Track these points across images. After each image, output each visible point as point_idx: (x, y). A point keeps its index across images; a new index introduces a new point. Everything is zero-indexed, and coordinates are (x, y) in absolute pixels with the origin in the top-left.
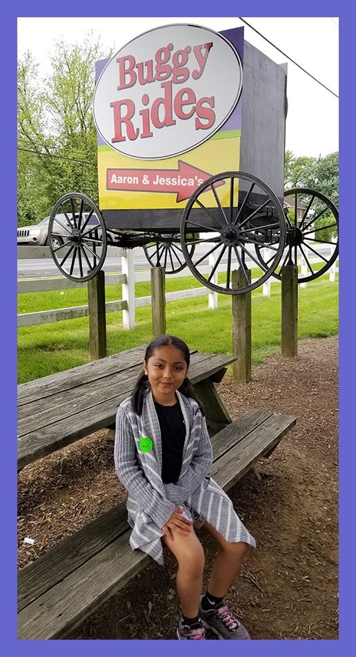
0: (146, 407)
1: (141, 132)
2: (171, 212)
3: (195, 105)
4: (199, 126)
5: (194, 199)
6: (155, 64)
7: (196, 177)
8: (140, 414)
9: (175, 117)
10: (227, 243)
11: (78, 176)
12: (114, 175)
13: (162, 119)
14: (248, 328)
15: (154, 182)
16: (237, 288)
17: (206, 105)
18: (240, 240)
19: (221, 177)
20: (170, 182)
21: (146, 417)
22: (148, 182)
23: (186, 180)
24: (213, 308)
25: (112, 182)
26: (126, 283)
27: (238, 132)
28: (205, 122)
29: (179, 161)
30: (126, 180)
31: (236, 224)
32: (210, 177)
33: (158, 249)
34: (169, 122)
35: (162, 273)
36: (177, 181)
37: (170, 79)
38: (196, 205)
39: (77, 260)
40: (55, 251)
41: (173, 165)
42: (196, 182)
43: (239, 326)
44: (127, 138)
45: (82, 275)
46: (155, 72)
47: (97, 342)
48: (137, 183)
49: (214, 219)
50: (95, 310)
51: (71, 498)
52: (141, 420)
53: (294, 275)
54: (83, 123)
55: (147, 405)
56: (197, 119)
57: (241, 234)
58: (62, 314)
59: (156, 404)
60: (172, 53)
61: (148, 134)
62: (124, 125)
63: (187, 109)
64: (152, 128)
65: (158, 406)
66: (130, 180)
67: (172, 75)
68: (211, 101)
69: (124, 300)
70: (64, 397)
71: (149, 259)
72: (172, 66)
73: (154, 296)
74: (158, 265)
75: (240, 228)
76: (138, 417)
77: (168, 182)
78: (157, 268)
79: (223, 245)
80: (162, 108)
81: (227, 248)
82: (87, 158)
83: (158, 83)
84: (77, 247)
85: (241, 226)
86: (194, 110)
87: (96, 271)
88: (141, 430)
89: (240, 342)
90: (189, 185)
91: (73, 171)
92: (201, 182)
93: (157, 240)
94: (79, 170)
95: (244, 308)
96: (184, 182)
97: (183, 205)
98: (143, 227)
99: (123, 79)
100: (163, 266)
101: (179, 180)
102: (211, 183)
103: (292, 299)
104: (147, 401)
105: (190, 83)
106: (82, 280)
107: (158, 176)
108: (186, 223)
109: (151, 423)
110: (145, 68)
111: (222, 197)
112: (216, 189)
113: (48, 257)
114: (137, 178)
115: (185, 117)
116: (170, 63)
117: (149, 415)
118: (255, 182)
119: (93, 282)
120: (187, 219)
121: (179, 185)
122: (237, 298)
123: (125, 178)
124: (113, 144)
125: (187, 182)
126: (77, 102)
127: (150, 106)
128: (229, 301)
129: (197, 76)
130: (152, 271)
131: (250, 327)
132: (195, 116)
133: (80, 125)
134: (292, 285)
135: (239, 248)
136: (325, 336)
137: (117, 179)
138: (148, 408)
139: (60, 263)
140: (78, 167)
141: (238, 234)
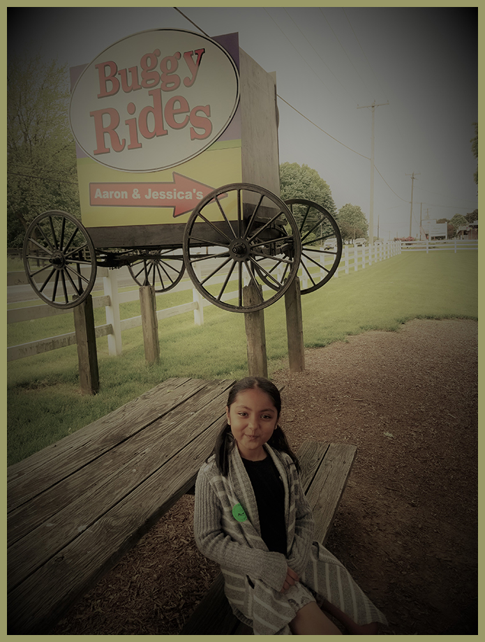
0: (232, 466)
1: (128, 143)
2: (167, 228)
3: (189, 114)
4: (194, 137)
5: (197, 212)
6: (140, 70)
7: (194, 191)
8: (226, 475)
9: (166, 127)
10: (237, 259)
12: (98, 190)
13: (151, 128)
14: (264, 346)
15: (146, 196)
16: (249, 305)
17: (200, 114)
18: (251, 255)
19: (225, 190)
20: (165, 196)
21: (235, 479)
22: (138, 196)
23: (183, 193)
24: (200, 325)
25: (96, 197)
26: (110, 306)
27: (238, 142)
28: (201, 132)
29: (174, 173)
30: (113, 194)
31: (246, 238)
32: (213, 190)
33: (146, 265)
34: (160, 132)
35: (152, 292)
36: (173, 194)
37: (159, 86)
38: (199, 220)
39: (60, 283)
40: (32, 276)
41: (167, 177)
42: (194, 195)
43: (254, 344)
44: (112, 150)
45: (67, 302)
46: (140, 79)
47: (88, 375)
48: (126, 197)
49: (220, 233)
50: (84, 338)
52: (228, 482)
53: (297, 286)
55: (234, 463)
56: (192, 129)
57: (252, 248)
58: (43, 345)
59: (244, 460)
60: (160, 59)
61: (136, 145)
62: (107, 136)
63: (180, 119)
64: (141, 139)
65: (248, 464)
66: (117, 195)
67: (161, 82)
68: (207, 109)
69: (108, 324)
71: (135, 278)
72: (161, 73)
73: (144, 317)
74: (147, 283)
75: (250, 242)
76: (224, 479)
77: (162, 196)
78: (147, 287)
79: (232, 261)
80: (151, 117)
81: (237, 263)
83: (145, 91)
84: (60, 269)
85: (251, 240)
86: (188, 119)
87: (83, 296)
88: (231, 495)
89: (256, 362)
90: (187, 198)
91: (19, 187)
92: (200, 196)
93: (144, 257)
94: (25, 186)
95: (259, 326)
96: (181, 195)
97: (185, 219)
98: (136, 245)
99: (103, 87)
100: (151, 284)
101: (175, 193)
102: (213, 196)
103: (296, 312)
104: (233, 459)
105: (182, 91)
106: (67, 306)
107: (150, 190)
108: (189, 239)
109: (242, 485)
110: (129, 75)
111: (228, 209)
112: (220, 201)
113: (24, 283)
114: (126, 193)
115: (179, 127)
116: (158, 69)
117: (238, 475)
118: (264, 193)
119: (80, 309)
120: (190, 234)
121: (175, 198)
122: (250, 316)
123: (111, 193)
124: (95, 157)
125: (184, 195)
126: (19, 114)
127: (137, 115)
128: (241, 317)
129: (189, 83)
130: (141, 291)
132: (190, 125)
133: (23, 137)
134: (295, 297)
135: (249, 262)
136: (322, 346)
137: (102, 194)
138: (235, 467)
139: (39, 289)
141: (248, 248)
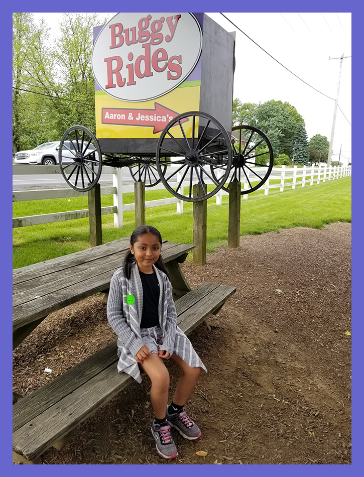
0: (133, 274)
1: (127, 81)
2: (149, 141)
3: (167, 61)
4: (170, 77)
5: (166, 131)
6: (138, 30)
7: (168, 116)
8: (129, 278)
9: (152, 70)
10: (190, 165)
11: (80, 114)
12: (107, 113)
13: (143, 71)
14: (205, 226)
15: (137, 118)
16: (197, 197)
17: (175, 62)
18: (199, 162)
19: (185, 115)
20: (148, 119)
21: (133, 281)
22: (132, 118)
23: (160, 117)
24: (180, 213)
25: (105, 118)
26: (116, 194)
27: (199, 83)
28: (174, 74)
29: (155, 103)
31: (197, 150)
32: (178, 115)
33: (140, 169)
34: (148, 74)
35: (143, 186)
36: (154, 118)
37: (149, 41)
38: (167, 136)
39: (80, 175)
40: (63, 169)
41: (151, 106)
42: (167, 119)
43: (198, 224)
44: (117, 85)
45: (84, 187)
46: (137, 36)
47: (95, 236)
48: (124, 119)
49: (181, 147)
50: (94, 212)
51: (77, 342)
53: (238, 188)
54: (84, 74)
56: (169, 72)
57: (200, 158)
58: (69, 215)
59: (140, 272)
60: (151, 22)
61: (132, 82)
62: (114, 76)
63: (161, 65)
64: (136, 78)
65: (142, 274)
66: (119, 117)
67: (151, 38)
68: (179, 58)
69: (114, 206)
70: (72, 271)
71: (133, 176)
72: (151, 32)
73: (136, 203)
74: (140, 180)
75: (199, 153)
76: (127, 280)
78: (139, 183)
79: (187, 166)
80: (143, 63)
81: (190, 168)
82: (87, 100)
83: (140, 45)
84: (80, 166)
86: (167, 65)
87: (94, 184)
89: (198, 237)
90: (162, 121)
91: (77, 111)
92: (171, 118)
93: (139, 162)
94: (81, 110)
95: (202, 212)
96: (159, 119)
97: (158, 136)
98: (129, 152)
99: (114, 41)
100: (143, 181)
101: (155, 117)
102: (178, 119)
103: (236, 207)
104: (134, 270)
105: (164, 45)
106: (84, 190)
107: (139, 114)
108: (160, 149)
109: (136, 285)
110: (131, 33)
111: (186, 130)
112: (182, 124)
113: (59, 173)
114: (124, 115)
115: (160, 70)
116: (149, 29)
117: (135, 279)
118: (210, 119)
119: (92, 192)
120: (161, 146)
121: (155, 120)
122: (197, 205)
123: (115, 115)
124: (106, 90)
125: (161, 119)
126: (80, 58)
127: (133, 62)
128: (191, 207)
129: (169, 39)
130: (135, 185)
131: (206, 226)
132: (167, 69)
133: (81, 76)
134: (236, 196)
135: (198, 168)
136: (260, 234)
137: (110, 116)
138: (135, 275)
139: (67, 178)
140: (81, 107)
141: (198, 158)
